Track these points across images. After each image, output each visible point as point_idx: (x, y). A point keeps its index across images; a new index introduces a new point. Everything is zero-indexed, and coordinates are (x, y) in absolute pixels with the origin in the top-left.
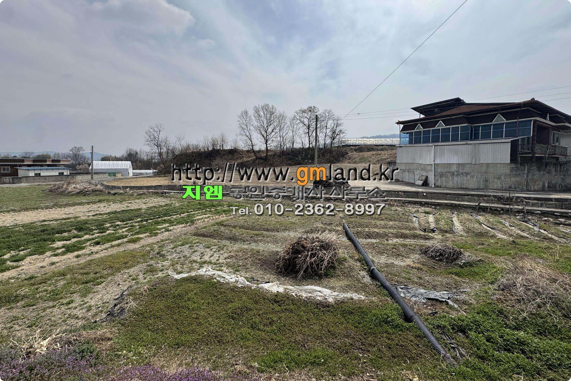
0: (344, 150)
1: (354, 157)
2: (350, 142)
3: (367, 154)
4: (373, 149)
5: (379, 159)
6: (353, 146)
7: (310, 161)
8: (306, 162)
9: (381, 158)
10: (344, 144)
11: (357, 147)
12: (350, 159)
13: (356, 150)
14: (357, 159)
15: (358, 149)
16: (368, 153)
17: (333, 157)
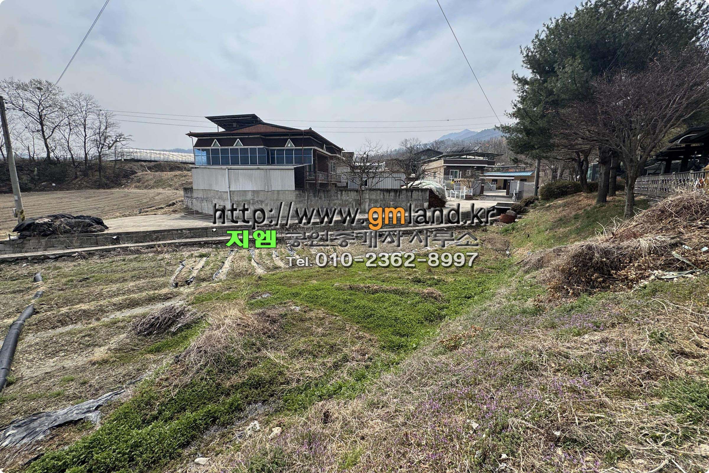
0: (127, 167)
1: (145, 180)
2: (139, 154)
3: (167, 175)
4: (178, 167)
5: (184, 182)
6: (145, 161)
9: (187, 182)
10: (129, 158)
11: (153, 164)
12: (139, 181)
13: (150, 168)
14: (152, 183)
15: (155, 166)
16: (169, 173)
17: (108, 179)
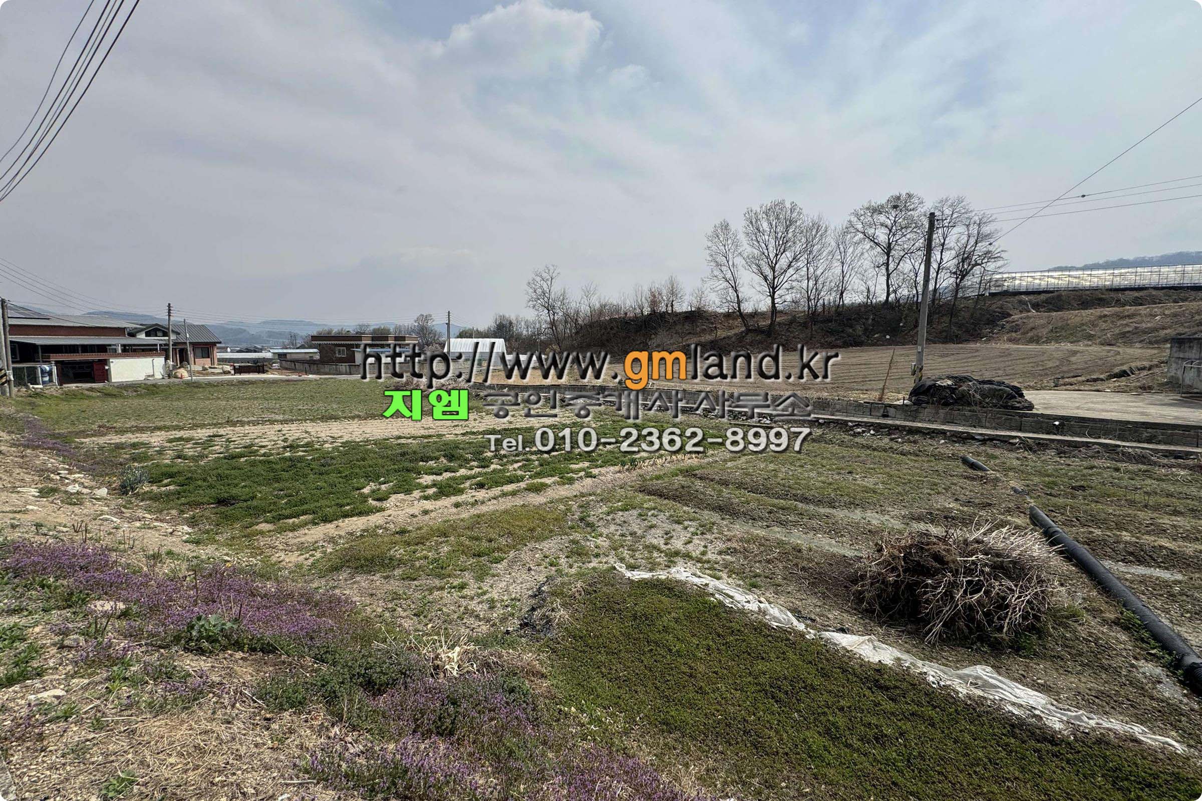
0: (996, 305)
1: (1031, 325)
2: (1017, 282)
3: (1076, 316)
4: (1101, 299)
5: (1128, 329)
6: (1027, 293)
7: (888, 337)
8: (875, 338)
9: (1136, 328)
10: (998, 290)
11: (1043, 297)
12: (1015, 329)
13: (1036, 306)
14: (1044, 332)
15: (1047, 301)
16: (1084, 313)
17: (960, 326)
